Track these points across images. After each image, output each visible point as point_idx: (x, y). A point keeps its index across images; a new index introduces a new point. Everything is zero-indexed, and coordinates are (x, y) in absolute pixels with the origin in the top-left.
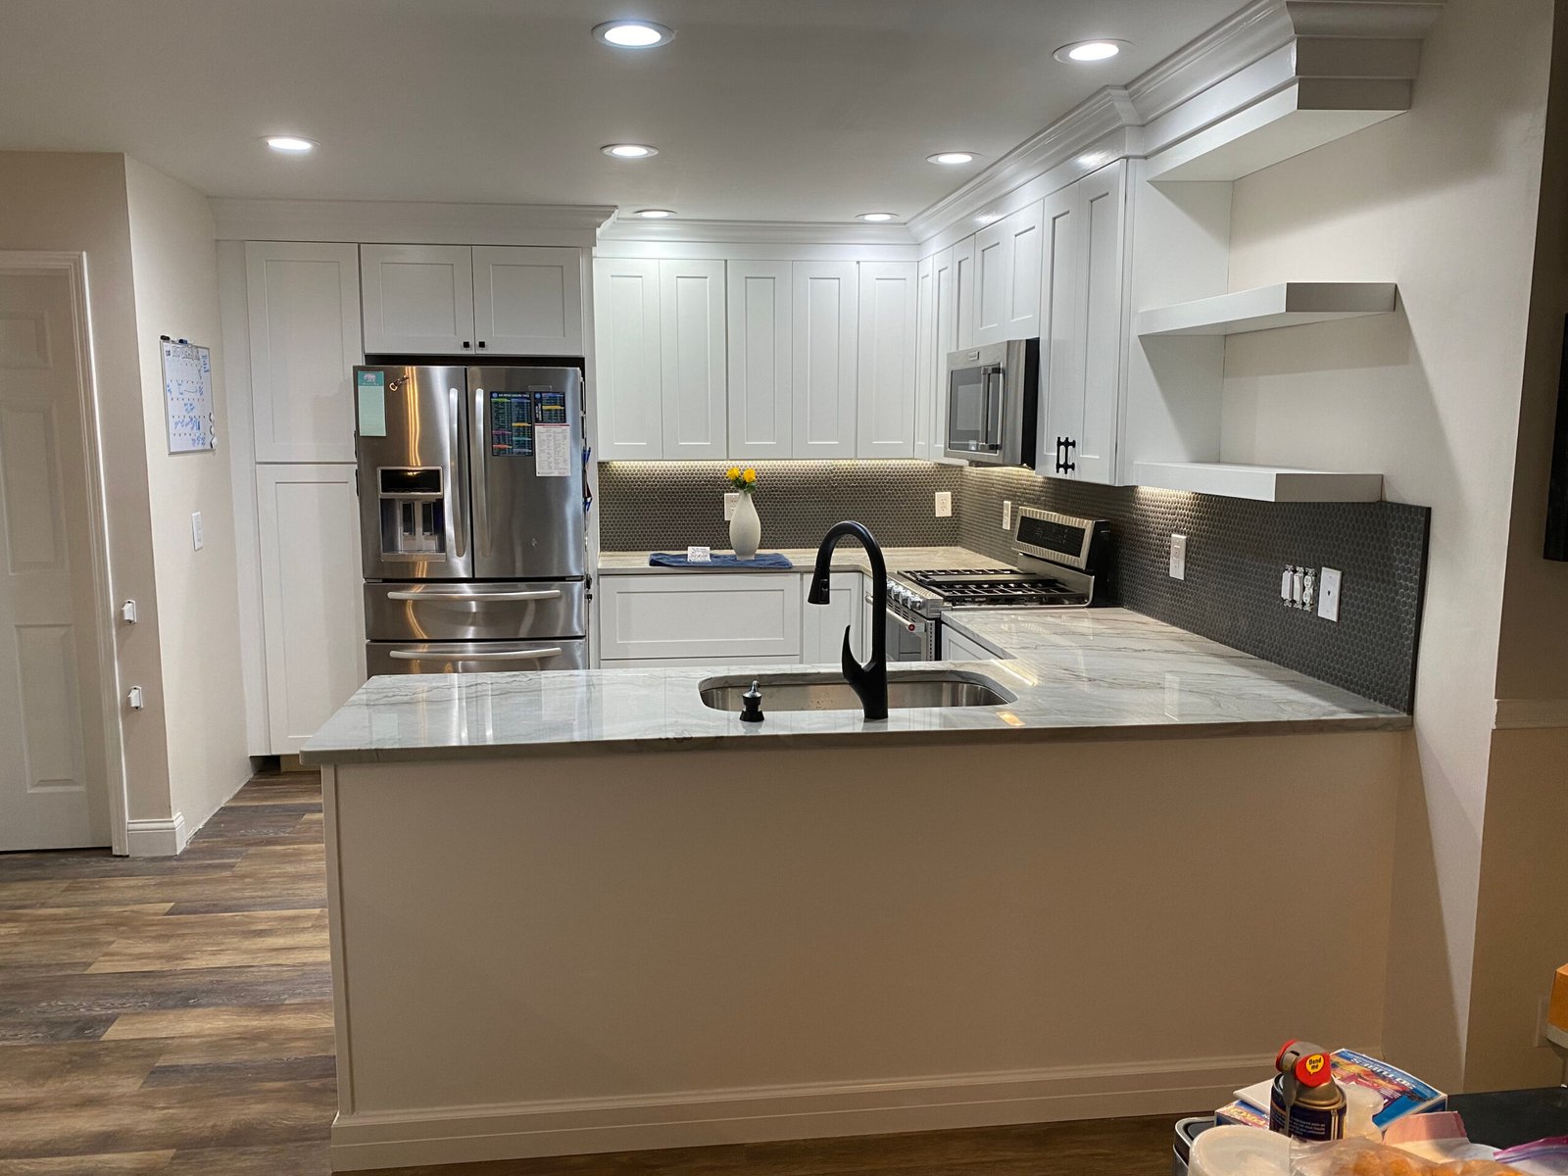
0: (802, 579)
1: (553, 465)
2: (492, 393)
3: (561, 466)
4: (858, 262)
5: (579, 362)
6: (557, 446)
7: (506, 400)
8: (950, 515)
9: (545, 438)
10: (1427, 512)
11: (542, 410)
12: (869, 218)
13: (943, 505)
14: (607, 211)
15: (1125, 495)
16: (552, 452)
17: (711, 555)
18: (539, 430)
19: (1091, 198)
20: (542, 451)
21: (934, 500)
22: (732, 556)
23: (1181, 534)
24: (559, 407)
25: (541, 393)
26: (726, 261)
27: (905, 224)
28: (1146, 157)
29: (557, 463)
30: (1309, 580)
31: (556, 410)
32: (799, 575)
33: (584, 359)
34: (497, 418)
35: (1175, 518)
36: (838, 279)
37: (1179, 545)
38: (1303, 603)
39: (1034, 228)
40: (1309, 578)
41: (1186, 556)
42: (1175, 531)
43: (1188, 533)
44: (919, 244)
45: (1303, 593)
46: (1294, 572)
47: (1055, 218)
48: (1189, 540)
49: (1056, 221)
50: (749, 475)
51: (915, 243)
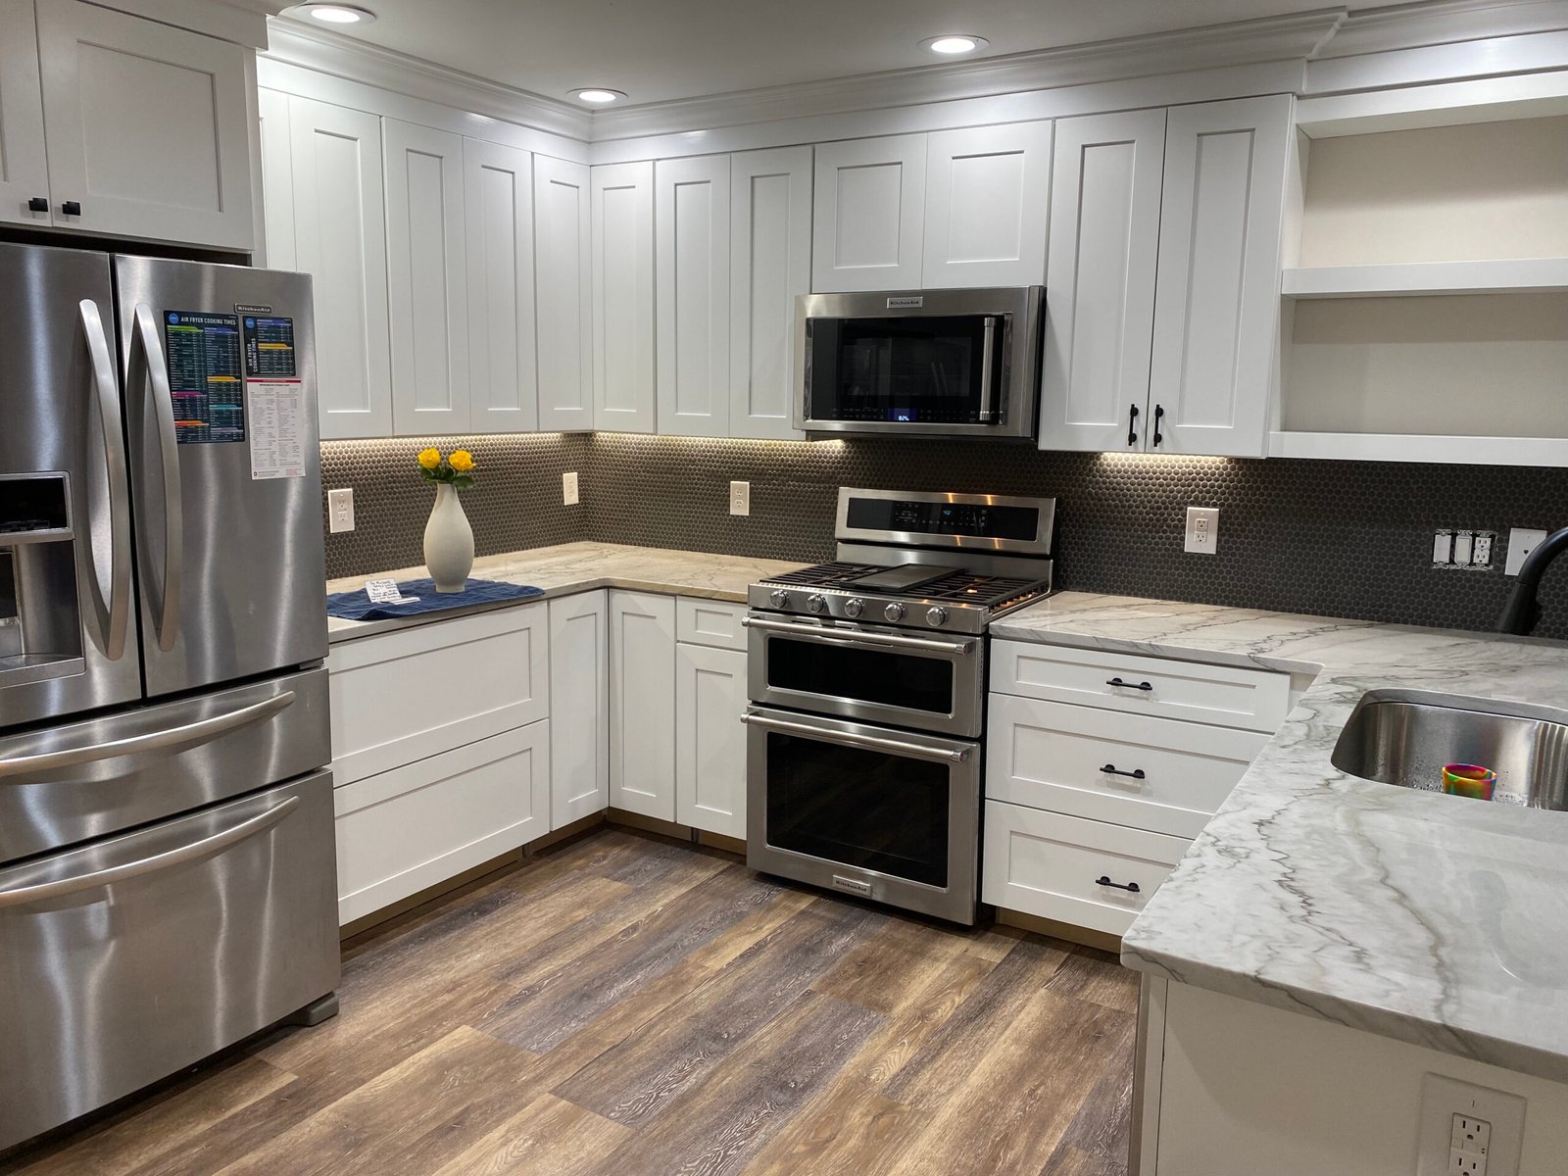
0: (549, 607)
1: (277, 456)
2: (167, 314)
3: (290, 459)
4: (533, 154)
6: (283, 420)
7: (194, 330)
8: (577, 502)
9: (265, 406)
11: (257, 351)
12: (586, 96)
13: (571, 488)
16: (276, 432)
17: (401, 591)
18: (254, 389)
19: (1201, 131)
20: (259, 431)
21: (562, 484)
23: (1207, 505)
24: (284, 347)
25: (255, 319)
26: (379, 117)
27: (593, 112)
28: (1300, 98)
29: (283, 452)
30: (1483, 542)
31: (280, 352)
32: (545, 604)
34: (179, 366)
35: (1192, 489)
36: (513, 173)
37: (1202, 517)
38: (1472, 564)
39: (1022, 152)
40: (1483, 540)
41: (1220, 529)
42: (1192, 504)
43: (1222, 505)
44: (590, 143)
45: (1473, 552)
46: (1454, 536)
47: (1084, 147)
48: (1226, 512)
49: (1086, 149)
50: (462, 460)
51: (586, 139)
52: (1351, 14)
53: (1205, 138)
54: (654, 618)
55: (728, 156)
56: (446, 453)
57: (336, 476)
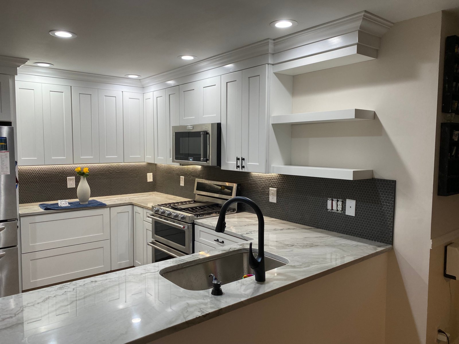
0: (110, 209)
3: (4, 170)
4: (122, 92)
5: (8, 124)
6: (2, 161)
8: (152, 181)
10: (394, 182)
12: (130, 76)
13: (150, 177)
14: (24, 61)
15: (247, 175)
17: (69, 203)
19: (249, 77)
21: (147, 176)
22: (77, 202)
23: (274, 188)
24: (4, 144)
26: (71, 86)
27: (140, 80)
28: (273, 65)
29: (2, 168)
30: (340, 203)
31: (2, 145)
32: (109, 209)
33: (11, 122)
35: (270, 183)
36: (115, 97)
37: (273, 191)
38: (337, 210)
39: (215, 85)
40: (340, 202)
41: (277, 195)
42: (271, 187)
43: (277, 187)
44: (143, 88)
45: (337, 207)
46: (332, 200)
47: (227, 83)
48: (278, 190)
49: (228, 83)
50: (86, 170)
51: (142, 87)
52: (274, 40)
53: (250, 78)
54: (140, 214)
55: (165, 89)
56: (82, 169)
57: (70, 174)
